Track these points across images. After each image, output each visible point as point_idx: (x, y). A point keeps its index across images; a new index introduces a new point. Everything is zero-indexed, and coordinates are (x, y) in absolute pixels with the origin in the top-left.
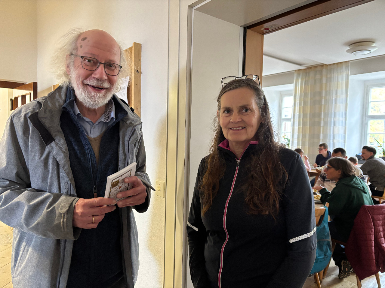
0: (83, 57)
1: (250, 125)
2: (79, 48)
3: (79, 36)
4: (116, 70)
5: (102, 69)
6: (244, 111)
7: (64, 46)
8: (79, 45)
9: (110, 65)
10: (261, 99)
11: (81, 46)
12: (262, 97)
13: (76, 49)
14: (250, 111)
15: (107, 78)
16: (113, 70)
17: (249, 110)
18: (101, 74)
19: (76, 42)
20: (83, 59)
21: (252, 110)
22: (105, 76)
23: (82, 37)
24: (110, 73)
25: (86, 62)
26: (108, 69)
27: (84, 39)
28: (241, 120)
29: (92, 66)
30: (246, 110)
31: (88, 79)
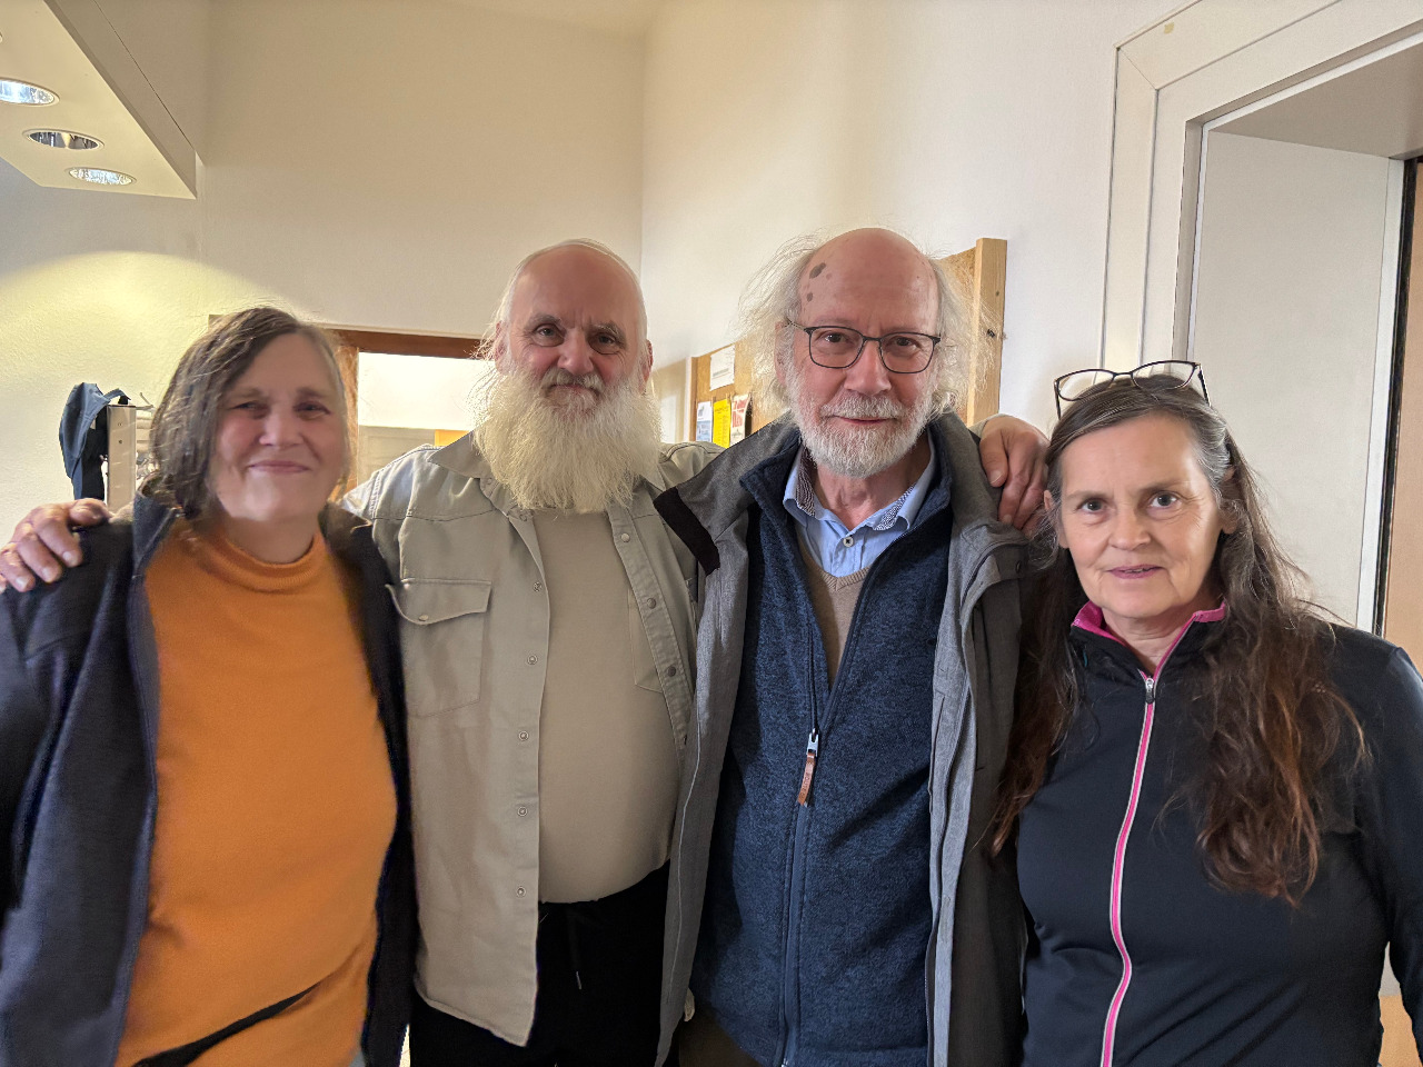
0: (814, 328)
1: (1182, 556)
2: (805, 300)
3: (807, 260)
4: (921, 353)
5: (872, 360)
6: (1156, 503)
7: (766, 301)
8: (803, 293)
9: (898, 341)
10: (1216, 451)
11: (810, 297)
12: (1221, 443)
13: (796, 304)
14: (1180, 504)
15: (888, 386)
16: (911, 357)
17: (1178, 499)
18: (871, 376)
19: (798, 281)
20: (814, 336)
21: (1187, 499)
22: (883, 379)
23: (812, 266)
24: (901, 365)
25: (825, 343)
26: (897, 354)
27: (817, 272)
28: (1147, 540)
29: (842, 353)
30: (1165, 501)
31: (836, 399)
